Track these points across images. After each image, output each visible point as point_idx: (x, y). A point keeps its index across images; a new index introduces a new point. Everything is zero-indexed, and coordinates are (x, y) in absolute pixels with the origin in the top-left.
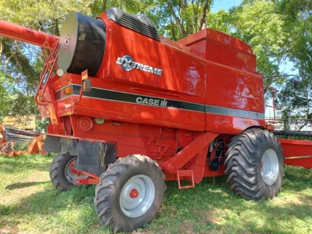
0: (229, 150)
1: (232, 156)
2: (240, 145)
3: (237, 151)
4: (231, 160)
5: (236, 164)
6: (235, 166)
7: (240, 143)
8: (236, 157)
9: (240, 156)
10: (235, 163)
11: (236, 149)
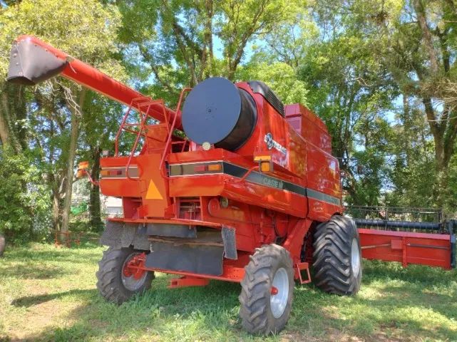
0: (318, 240)
1: (324, 247)
2: (331, 234)
3: (328, 241)
4: (323, 250)
5: (330, 255)
6: (328, 257)
7: (331, 231)
8: (329, 248)
9: (333, 245)
10: (328, 254)
11: (326, 239)
